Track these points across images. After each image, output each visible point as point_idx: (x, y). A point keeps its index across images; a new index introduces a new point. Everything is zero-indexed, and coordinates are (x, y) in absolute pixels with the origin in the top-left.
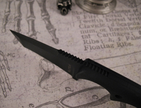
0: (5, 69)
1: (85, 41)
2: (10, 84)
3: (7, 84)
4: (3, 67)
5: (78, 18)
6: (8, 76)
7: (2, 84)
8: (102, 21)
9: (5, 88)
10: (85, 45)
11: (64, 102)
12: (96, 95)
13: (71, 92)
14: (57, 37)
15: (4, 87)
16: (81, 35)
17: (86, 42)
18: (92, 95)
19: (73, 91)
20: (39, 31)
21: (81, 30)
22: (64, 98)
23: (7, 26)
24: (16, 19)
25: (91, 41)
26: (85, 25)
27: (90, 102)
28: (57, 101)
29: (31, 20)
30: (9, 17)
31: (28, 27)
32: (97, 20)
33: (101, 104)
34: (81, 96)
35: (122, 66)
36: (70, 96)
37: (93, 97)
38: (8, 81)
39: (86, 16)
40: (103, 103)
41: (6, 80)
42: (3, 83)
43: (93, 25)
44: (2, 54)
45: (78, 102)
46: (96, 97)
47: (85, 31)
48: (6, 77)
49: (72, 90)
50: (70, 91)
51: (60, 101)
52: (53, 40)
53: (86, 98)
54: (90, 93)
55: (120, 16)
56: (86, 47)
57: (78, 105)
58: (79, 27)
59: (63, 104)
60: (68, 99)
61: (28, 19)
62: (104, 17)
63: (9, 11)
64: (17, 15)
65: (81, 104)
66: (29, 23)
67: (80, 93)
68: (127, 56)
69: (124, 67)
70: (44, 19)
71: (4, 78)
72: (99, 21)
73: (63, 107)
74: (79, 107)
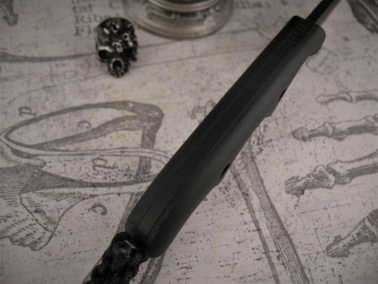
1: (80, 18)
10: (78, 25)
11: (11, 136)
12: (87, 119)
13: (31, 117)
14: (15, 11)
16: (72, 5)
17: (82, 20)
18: (78, 120)
19: (35, 114)
22: (13, 129)
25: (92, 17)
27: (71, 134)
33: (96, 138)
34: (52, 123)
35: (158, 64)
36: (28, 124)
37: (81, 125)
40: (101, 136)
45: (44, 135)
46: (86, 125)
49: (33, 111)
50: (30, 113)
51: (4, 134)
52: (6, 18)
53: (62, 126)
54: (72, 117)
56: (80, 28)
57: (42, 142)
59: (9, 140)
60: (21, 130)
65: (49, 140)
67: (51, 118)
69: (163, 66)
73: (8, 146)
74: (45, 146)
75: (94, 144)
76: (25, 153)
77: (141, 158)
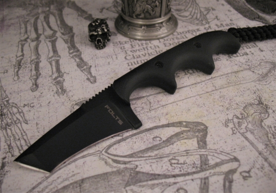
0: (21, 123)
2: (28, 140)
3: (24, 141)
4: (18, 121)
5: (123, 49)
6: (25, 130)
7: (16, 142)
8: (158, 47)
9: (21, 146)
11: (109, 151)
12: (158, 136)
13: (120, 138)
14: (93, 75)
15: (21, 144)
18: (153, 137)
19: (122, 136)
20: (67, 72)
21: (127, 62)
22: (110, 147)
23: (20, 72)
24: (33, 62)
26: (133, 55)
27: (150, 146)
28: (99, 151)
29: (53, 60)
30: (23, 62)
31: (50, 69)
32: (151, 47)
33: (167, 146)
34: (135, 140)
35: (194, 96)
36: (119, 143)
37: (154, 139)
38: (25, 137)
39: (133, 45)
40: (170, 145)
41: (23, 136)
42: (19, 139)
43: (145, 54)
44: (15, 105)
45: (132, 148)
46: (158, 139)
47: (134, 62)
48: (23, 132)
50: (118, 136)
51: (104, 150)
52: (88, 79)
53: (143, 142)
54: (148, 135)
55: (184, 37)
57: (131, 153)
58: (124, 59)
59: (108, 154)
60: (115, 147)
61: (50, 60)
62: (160, 42)
63: (23, 55)
64: (33, 57)
65: (136, 151)
66: (51, 64)
67: (134, 137)
68: (200, 84)
69: (198, 97)
70: (72, 57)
71: (20, 134)
72: (153, 47)
73: (109, 157)
74: (134, 155)
75: (167, 150)
76: (122, 161)
77: (201, 156)
